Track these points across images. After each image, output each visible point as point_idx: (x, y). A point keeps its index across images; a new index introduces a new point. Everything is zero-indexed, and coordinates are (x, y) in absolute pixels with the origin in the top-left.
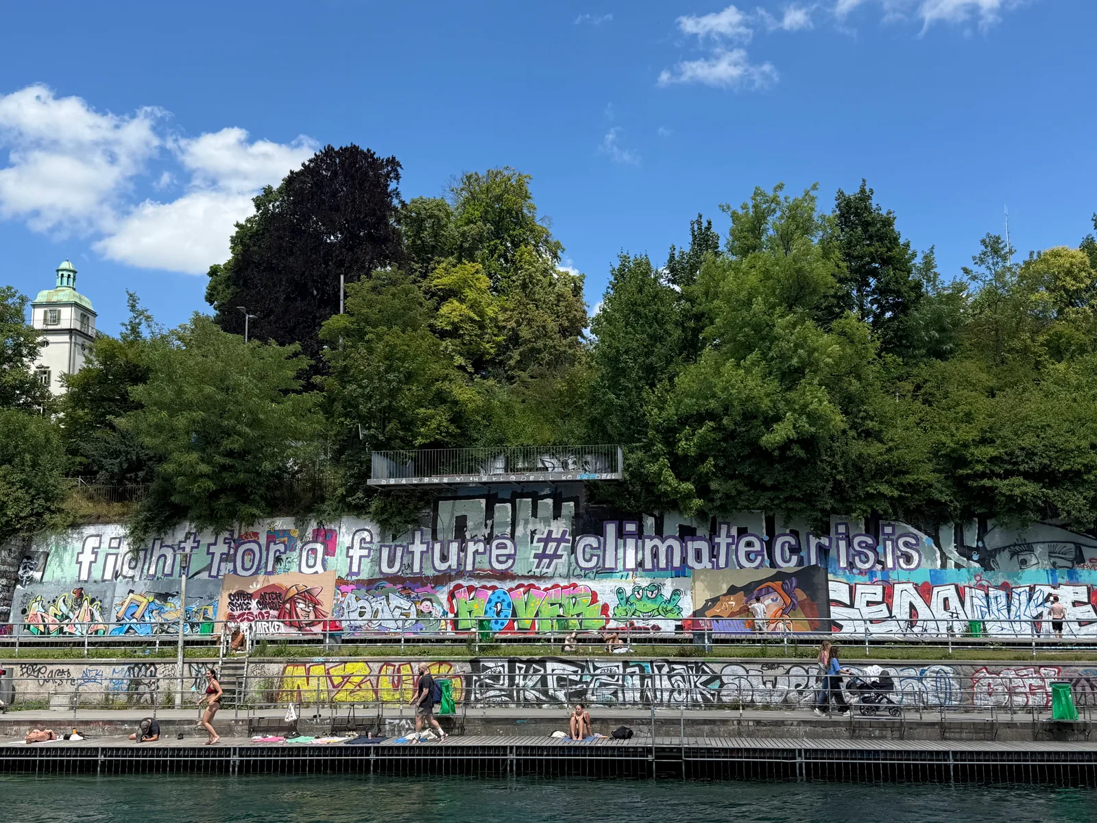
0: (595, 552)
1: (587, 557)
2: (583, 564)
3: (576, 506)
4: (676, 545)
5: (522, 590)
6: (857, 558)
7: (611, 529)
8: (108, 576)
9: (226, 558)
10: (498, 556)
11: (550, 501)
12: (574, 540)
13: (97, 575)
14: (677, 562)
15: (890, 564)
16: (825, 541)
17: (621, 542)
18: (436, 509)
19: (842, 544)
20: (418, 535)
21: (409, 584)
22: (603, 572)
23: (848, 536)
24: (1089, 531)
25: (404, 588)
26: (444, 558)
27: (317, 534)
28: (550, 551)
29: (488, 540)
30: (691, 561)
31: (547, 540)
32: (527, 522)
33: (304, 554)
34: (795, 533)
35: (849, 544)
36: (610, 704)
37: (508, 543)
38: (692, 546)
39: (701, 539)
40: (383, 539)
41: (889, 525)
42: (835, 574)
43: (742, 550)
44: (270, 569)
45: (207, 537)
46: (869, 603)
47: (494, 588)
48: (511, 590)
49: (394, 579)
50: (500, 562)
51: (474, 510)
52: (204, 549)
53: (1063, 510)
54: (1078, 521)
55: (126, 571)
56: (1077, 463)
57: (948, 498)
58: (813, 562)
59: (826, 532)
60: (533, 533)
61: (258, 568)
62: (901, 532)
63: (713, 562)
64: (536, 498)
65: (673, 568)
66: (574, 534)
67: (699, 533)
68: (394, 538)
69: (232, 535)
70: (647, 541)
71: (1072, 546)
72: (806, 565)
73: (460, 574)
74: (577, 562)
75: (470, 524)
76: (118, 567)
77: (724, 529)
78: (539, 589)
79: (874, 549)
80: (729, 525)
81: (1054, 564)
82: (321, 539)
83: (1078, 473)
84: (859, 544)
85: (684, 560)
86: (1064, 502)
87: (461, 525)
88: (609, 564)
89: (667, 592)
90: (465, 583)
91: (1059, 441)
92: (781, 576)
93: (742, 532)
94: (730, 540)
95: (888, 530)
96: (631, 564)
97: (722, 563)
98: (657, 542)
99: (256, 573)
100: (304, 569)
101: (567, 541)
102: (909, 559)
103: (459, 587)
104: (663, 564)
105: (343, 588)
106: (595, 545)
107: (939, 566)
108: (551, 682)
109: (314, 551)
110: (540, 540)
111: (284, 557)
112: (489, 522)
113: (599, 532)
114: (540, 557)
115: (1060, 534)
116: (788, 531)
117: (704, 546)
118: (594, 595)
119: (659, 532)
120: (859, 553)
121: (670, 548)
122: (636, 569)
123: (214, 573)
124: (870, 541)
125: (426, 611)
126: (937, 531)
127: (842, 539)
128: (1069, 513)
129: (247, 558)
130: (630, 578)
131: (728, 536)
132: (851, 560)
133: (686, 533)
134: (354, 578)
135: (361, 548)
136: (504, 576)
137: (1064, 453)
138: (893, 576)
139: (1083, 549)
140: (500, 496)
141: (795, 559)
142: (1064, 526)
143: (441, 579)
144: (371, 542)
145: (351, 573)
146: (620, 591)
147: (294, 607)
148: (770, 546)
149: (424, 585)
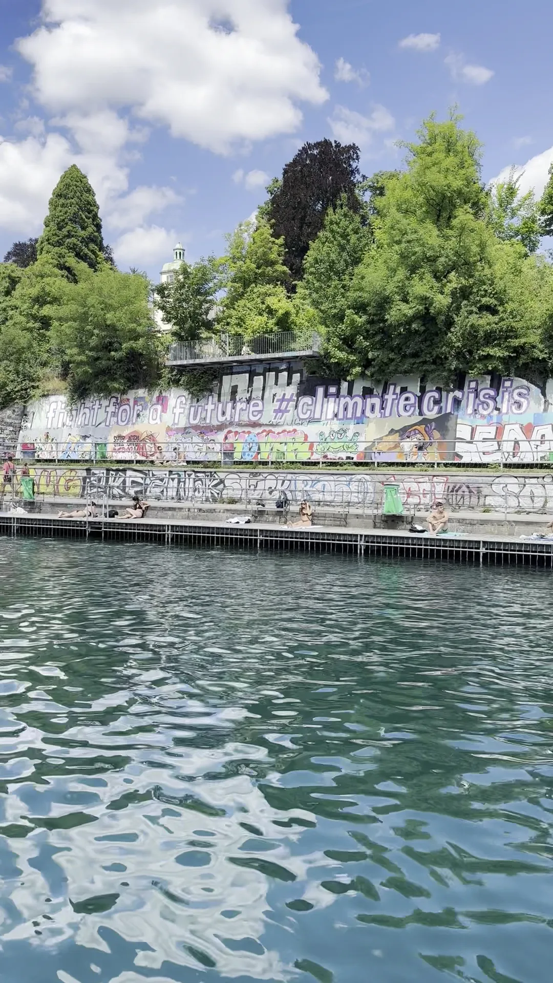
0: (310, 408)
1: (304, 411)
2: (302, 416)
3: (301, 376)
4: (359, 400)
5: (265, 433)
6: (480, 406)
7: (320, 391)
8: (60, 425)
9: (114, 414)
10: (253, 412)
11: (285, 374)
12: (298, 400)
13: (55, 426)
14: (359, 414)
15: (504, 410)
16: (458, 394)
17: (326, 400)
18: (221, 382)
19: (472, 396)
20: (210, 398)
21: (204, 430)
22: (312, 420)
23: (476, 390)
25: (201, 433)
26: (224, 413)
27: (159, 398)
28: (283, 408)
29: (248, 401)
30: (368, 412)
31: (283, 400)
32: (271, 388)
33: (152, 410)
34: (439, 390)
35: (477, 396)
36: (158, 499)
37: (260, 403)
38: (369, 401)
39: (376, 396)
40: (192, 402)
41: (509, 380)
42: (462, 419)
43: (402, 402)
44: (134, 421)
45: (105, 403)
46: (485, 440)
47: (249, 432)
48: (258, 434)
49: (196, 427)
50: (254, 416)
51: (241, 380)
52: (103, 409)
55: (68, 423)
57: (545, 356)
58: (449, 411)
59: (460, 387)
60: (274, 395)
61: (128, 421)
62: (517, 385)
63: (381, 413)
64: (278, 371)
65: (356, 418)
66: (298, 395)
67: (375, 392)
68: (198, 401)
69: (117, 400)
70: (342, 399)
72: (443, 413)
73: (231, 424)
74: (298, 415)
75: (239, 390)
76: (65, 421)
77: (392, 387)
78: (274, 433)
79: (494, 399)
80: (395, 385)
82: (160, 402)
84: (484, 397)
85: (363, 412)
87: (234, 391)
88: (317, 416)
89: (350, 434)
90: (233, 429)
92: (425, 422)
93: (404, 390)
94: (395, 397)
95: (507, 384)
96: (330, 415)
97: (387, 414)
98: (348, 399)
99: (127, 424)
100: (152, 422)
101: (293, 401)
102: (519, 405)
103: (230, 432)
104: (349, 415)
105: (170, 433)
106: (310, 403)
107: (542, 410)
108: (128, 483)
109: (156, 410)
110: (278, 400)
111: (141, 414)
112: (250, 389)
113: (313, 393)
114: (277, 411)
116: (434, 389)
117: (377, 401)
118: (306, 437)
119: (350, 392)
120: (483, 403)
121: (356, 403)
122: (333, 419)
123: (107, 424)
124: (492, 393)
125: (211, 447)
126: (545, 383)
127: (472, 392)
129: (124, 414)
130: (328, 426)
131: (394, 393)
132: (476, 408)
133: (367, 392)
134: (176, 426)
135: (180, 408)
136: (255, 425)
138: (505, 418)
140: (257, 371)
141: (436, 408)
143: (220, 428)
144: (185, 404)
145: (174, 424)
146: (321, 434)
147: (145, 444)
148: (420, 400)
149: (212, 431)
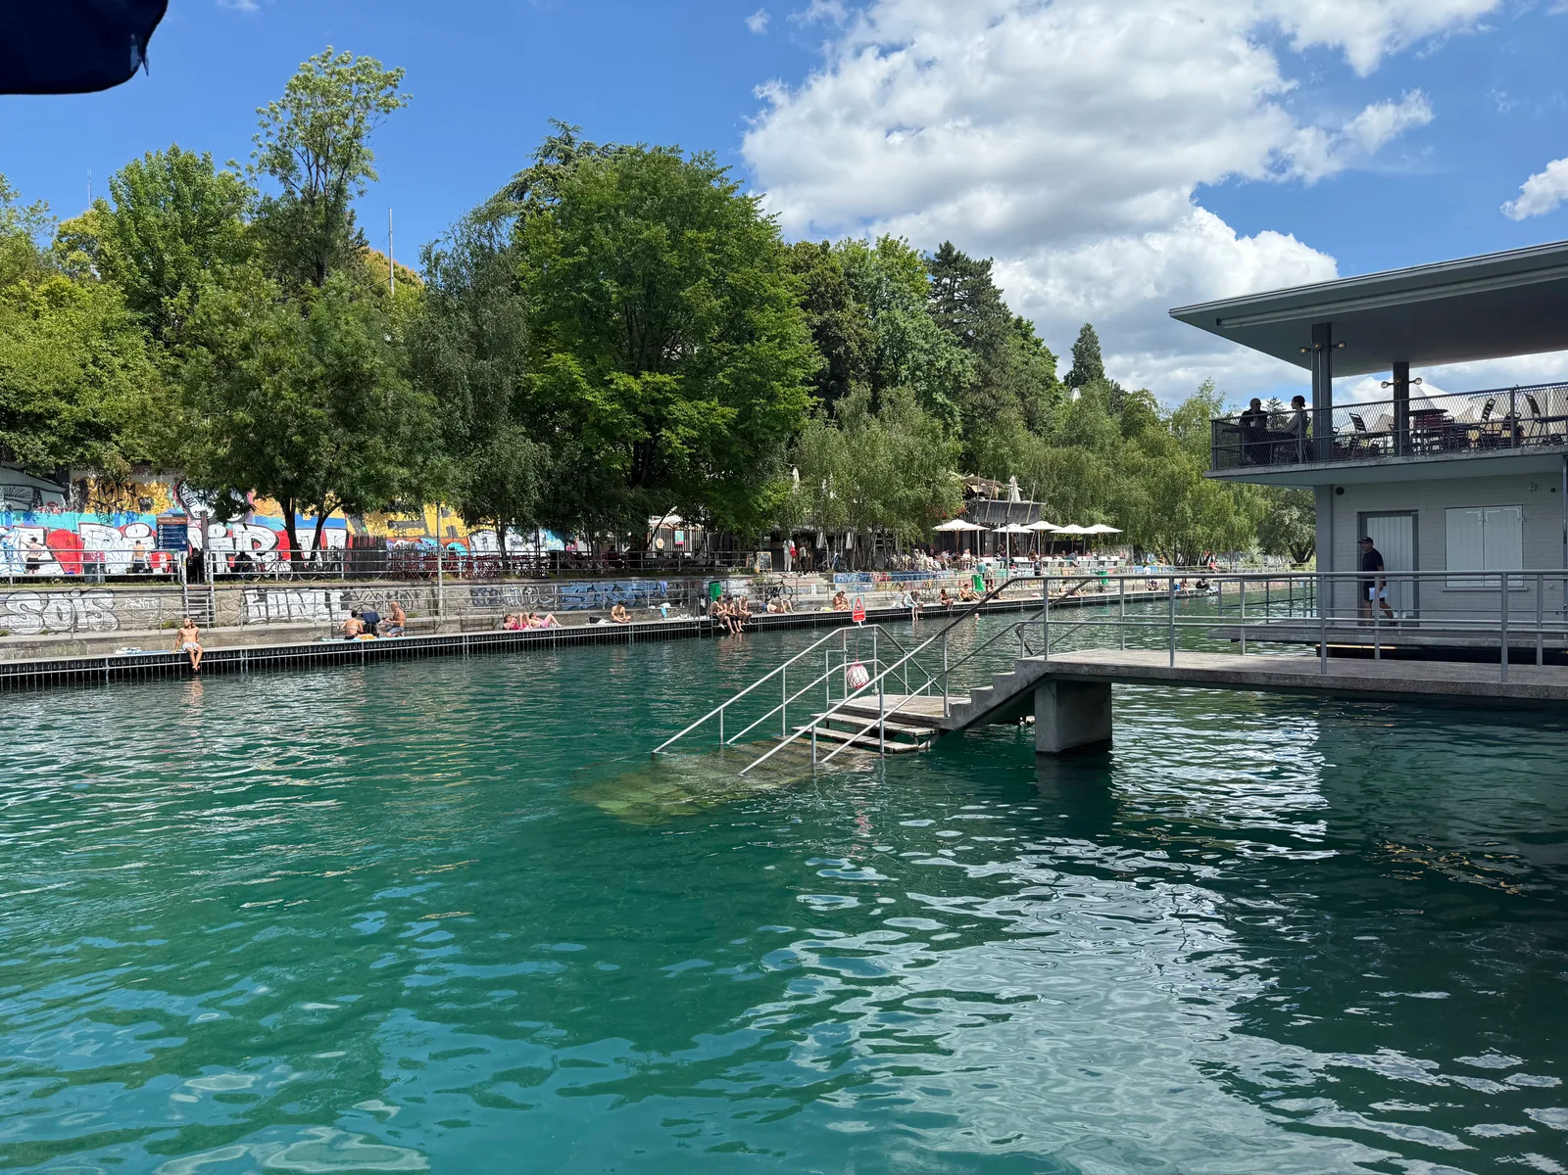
24: (50, 476)
53: (20, 453)
54: (35, 466)
56: (36, 406)
71: (31, 490)
81: (9, 507)
83: (39, 417)
86: (21, 446)
91: (21, 384)
115: (17, 477)
128: (25, 457)
137: (24, 396)
139: (42, 492)
142: (21, 470)
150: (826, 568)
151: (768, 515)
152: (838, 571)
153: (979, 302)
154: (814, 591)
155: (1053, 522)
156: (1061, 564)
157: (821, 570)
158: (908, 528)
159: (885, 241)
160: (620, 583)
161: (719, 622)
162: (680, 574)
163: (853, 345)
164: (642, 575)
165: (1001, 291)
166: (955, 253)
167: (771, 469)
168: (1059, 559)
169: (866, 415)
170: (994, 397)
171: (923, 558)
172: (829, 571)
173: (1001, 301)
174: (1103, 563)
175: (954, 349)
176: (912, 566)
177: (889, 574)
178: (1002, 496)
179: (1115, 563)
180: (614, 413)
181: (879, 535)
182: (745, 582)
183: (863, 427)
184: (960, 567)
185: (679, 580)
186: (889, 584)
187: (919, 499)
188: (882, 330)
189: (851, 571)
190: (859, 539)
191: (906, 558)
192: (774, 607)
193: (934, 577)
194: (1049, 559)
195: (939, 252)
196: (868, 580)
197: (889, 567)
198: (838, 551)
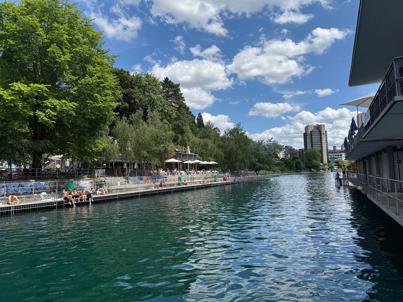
150: (126, 175)
151: (99, 154)
152: (130, 176)
153: (176, 95)
154: (119, 184)
155: (200, 160)
156: (203, 173)
157: (124, 176)
158: (156, 161)
159: (147, 75)
160: (22, 183)
161: (68, 201)
162: (57, 178)
163: (137, 100)
164: (37, 179)
165: (182, 94)
166: (169, 80)
167: (101, 135)
168: (202, 172)
169: (142, 121)
170: (181, 123)
171: (161, 171)
172: (127, 176)
173: (182, 96)
174: (213, 173)
175: (169, 107)
176: (158, 174)
177: (150, 177)
178: (186, 152)
179: (216, 173)
180: (12, 101)
181: (146, 164)
182: (89, 181)
183: (141, 125)
184: (173, 174)
185: (57, 181)
186: (150, 181)
187: (160, 151)
188: (147, 99)
189: (136, 176)
190: (139, 165)
191: (156, 171)
192: (100, 192)
193: (166, 178)
194: (199, 172)
195: (164, 80)
196: (141, 179)
197: (150, 174)
198: (131, 169)
